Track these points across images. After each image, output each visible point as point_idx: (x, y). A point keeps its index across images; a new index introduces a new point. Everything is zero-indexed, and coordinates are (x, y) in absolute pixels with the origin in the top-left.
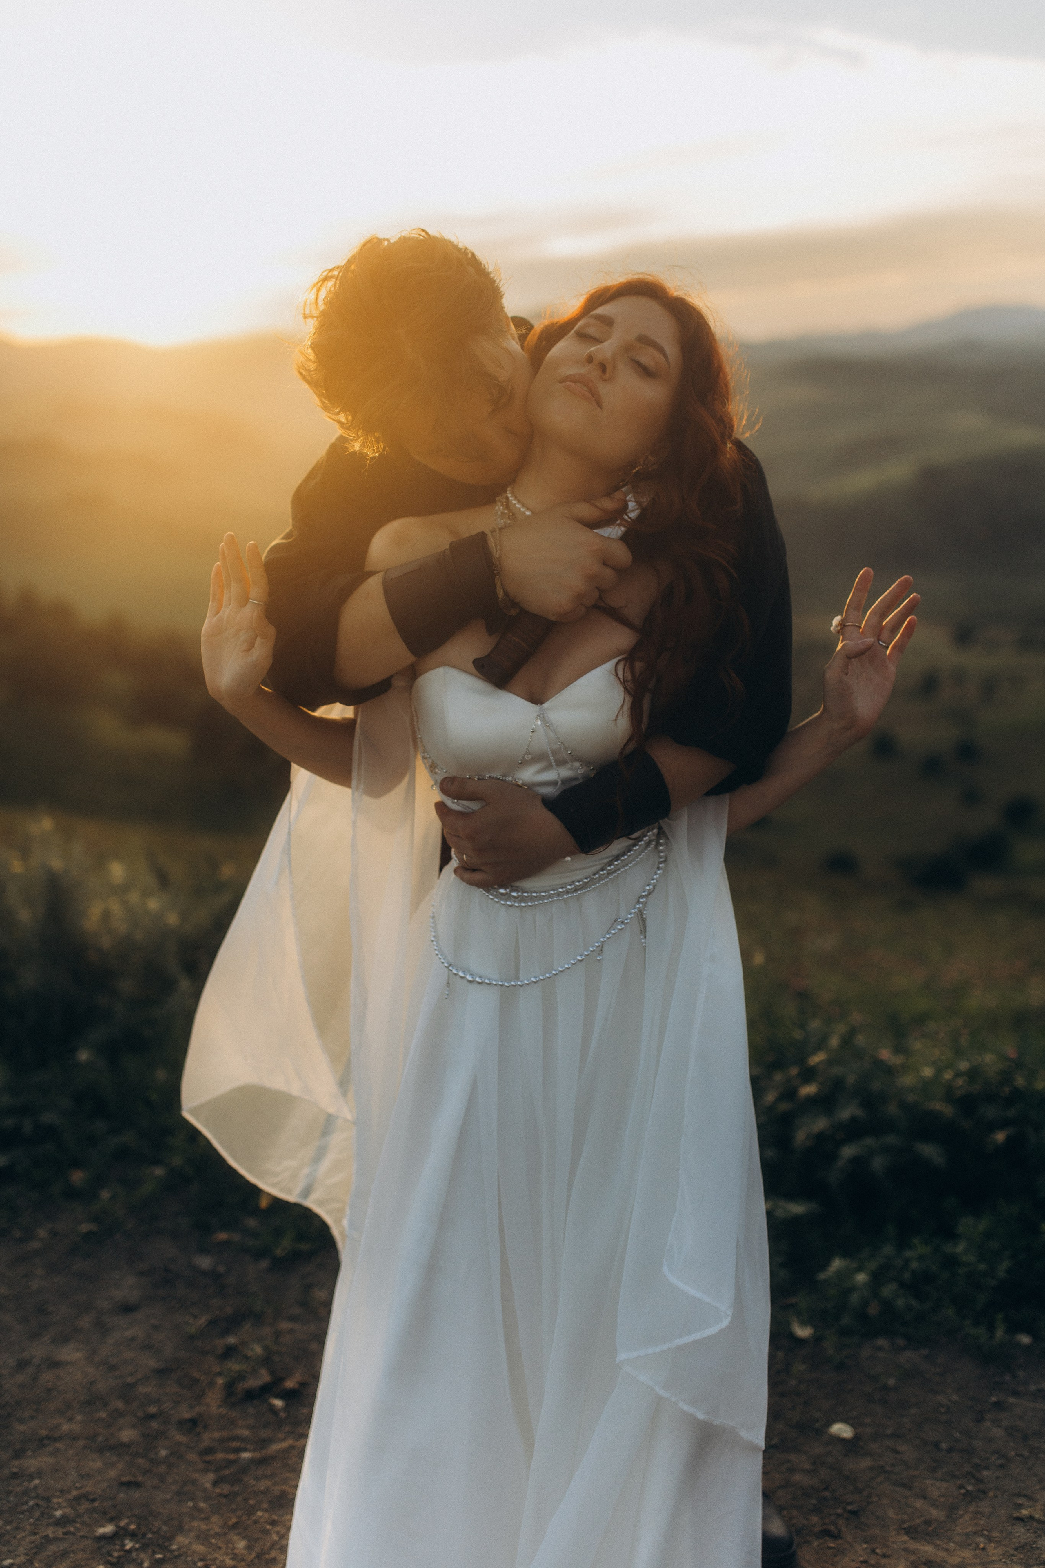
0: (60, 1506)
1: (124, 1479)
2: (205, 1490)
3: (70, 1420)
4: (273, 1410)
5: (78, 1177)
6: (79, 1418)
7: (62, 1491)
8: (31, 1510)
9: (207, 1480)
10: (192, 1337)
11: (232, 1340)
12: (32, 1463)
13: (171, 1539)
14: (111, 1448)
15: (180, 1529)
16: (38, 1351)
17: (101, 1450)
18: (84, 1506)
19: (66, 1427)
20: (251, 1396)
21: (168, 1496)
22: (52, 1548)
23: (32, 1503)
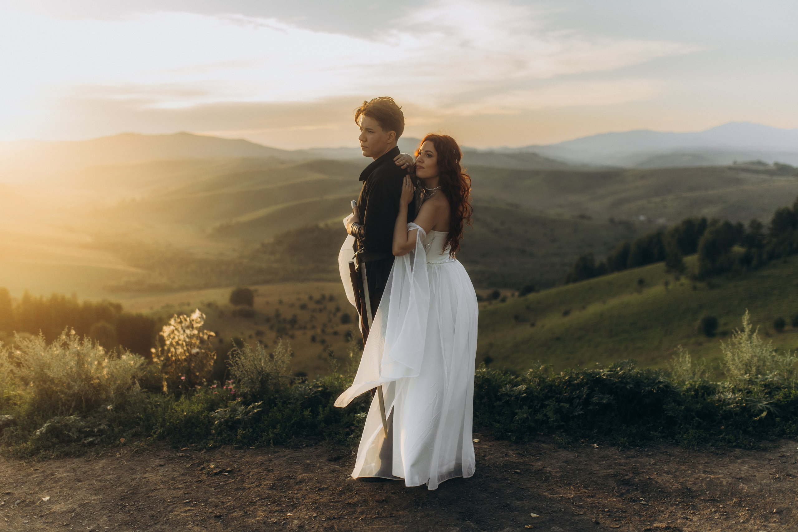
0: (168, 499)
1: (186, 492)
2: (213, 491)
3: (159, 486)
4: (225, 475)
5: (123, 440)
6: (162, 485)
7: (167, 497)
8: (159, 502)
9: (213, 489)
10: (188, 468)
11: (202, 466)
12: (153, 494)
13: (207, 500)
14: (177, 488)
15: (210, 498)
16: (138, 476)
17: (174, 489)
18: (176, 499)
19: (159, 487)
20: (216, 474)
21: (201, 494)
22: (171, 507)
23: (158, 500)
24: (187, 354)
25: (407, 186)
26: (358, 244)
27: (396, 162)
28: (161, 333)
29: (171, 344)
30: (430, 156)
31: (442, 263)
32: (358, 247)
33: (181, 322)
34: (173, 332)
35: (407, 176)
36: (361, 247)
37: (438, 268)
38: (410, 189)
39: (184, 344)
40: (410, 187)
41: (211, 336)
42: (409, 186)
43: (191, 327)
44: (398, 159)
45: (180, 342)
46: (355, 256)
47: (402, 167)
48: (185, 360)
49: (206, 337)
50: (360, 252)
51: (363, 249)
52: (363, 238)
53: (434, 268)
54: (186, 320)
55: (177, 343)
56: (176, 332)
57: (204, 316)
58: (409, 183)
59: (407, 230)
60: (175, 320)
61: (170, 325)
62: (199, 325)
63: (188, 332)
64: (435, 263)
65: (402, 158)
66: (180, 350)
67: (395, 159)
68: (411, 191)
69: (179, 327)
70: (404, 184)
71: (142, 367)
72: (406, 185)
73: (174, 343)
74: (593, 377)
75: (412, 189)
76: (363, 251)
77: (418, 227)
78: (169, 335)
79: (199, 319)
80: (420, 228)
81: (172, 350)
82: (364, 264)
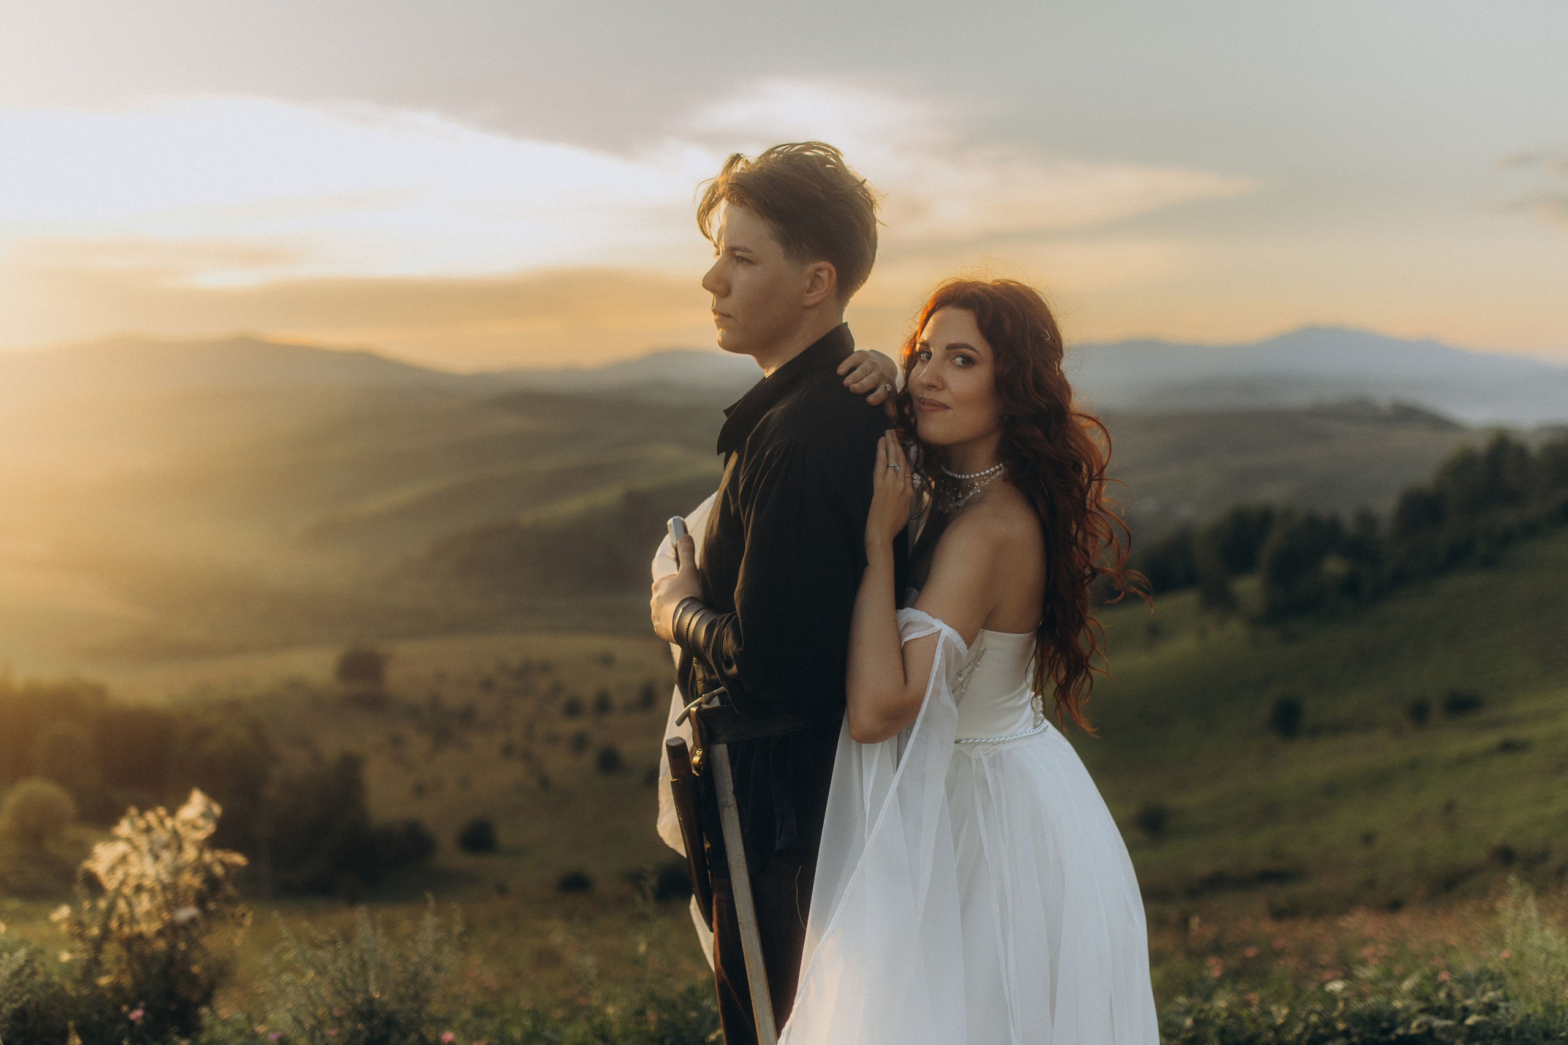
24: (166, 916)
25: (891, 470)
26: (700, 675)
27: (848, 381)
28: (88, 864)
29: (118, 892)
30: (969, 362)
31: (1004, 742)
32: (700, 686)
33: (148, 830)
34: (123, 859)
35: (888, 432)
36: (710, 685)
37: (993, 763)
38: (900, 485)
39: (158, 888)
40: (901, 475)
41: (235, 866)
42: (896, 472)
43: (177, 842)
44: (853, 369)
45: (147, 883)
46: (687, 714)
47: (871, 399)
48: (160, 933)
49: (218, 870)
50: (708, 702)
51: (720, 695)
52: (729, 666)
53: (979, 761)
54: (161, 822)
55: (139, 889)
56: (133, 858)
57: (217, 810)
58: (897, 460)
59: (900, 637)
60: (132, 823)
61: (115, 839)
62: (201, 835)
63: (166, 856)
64: (979, 743)
65: (866, 364)
66: (144, 904)
67: (842, 369)
68: (904, 492)
69: (143, 842)
70: (880, 467)
71: (16, 981)
72: (888, 466)
73: (127, 891)
74: (1386, 1032)
75: (908, 480)
76: (716, 703)
77: (939, 625)
78: (112, 870)
79: (201, 822)
80: (947, 631)
81: (122, 905)
82: (721, 750)
